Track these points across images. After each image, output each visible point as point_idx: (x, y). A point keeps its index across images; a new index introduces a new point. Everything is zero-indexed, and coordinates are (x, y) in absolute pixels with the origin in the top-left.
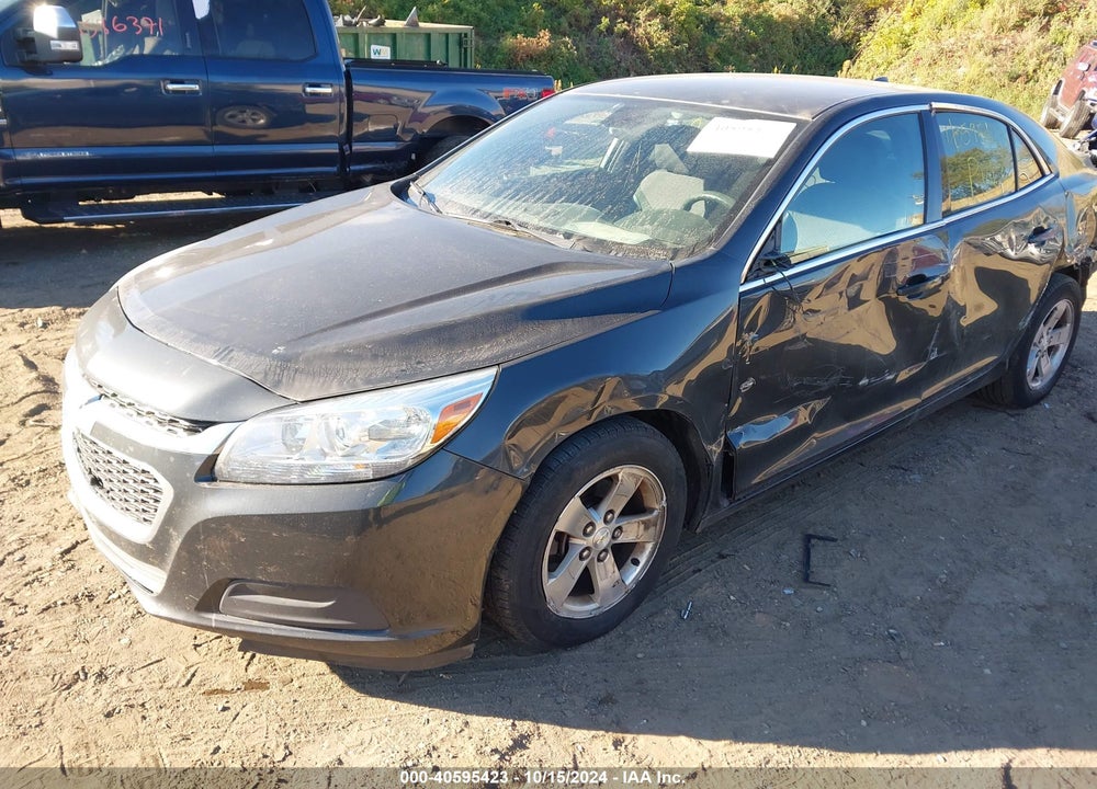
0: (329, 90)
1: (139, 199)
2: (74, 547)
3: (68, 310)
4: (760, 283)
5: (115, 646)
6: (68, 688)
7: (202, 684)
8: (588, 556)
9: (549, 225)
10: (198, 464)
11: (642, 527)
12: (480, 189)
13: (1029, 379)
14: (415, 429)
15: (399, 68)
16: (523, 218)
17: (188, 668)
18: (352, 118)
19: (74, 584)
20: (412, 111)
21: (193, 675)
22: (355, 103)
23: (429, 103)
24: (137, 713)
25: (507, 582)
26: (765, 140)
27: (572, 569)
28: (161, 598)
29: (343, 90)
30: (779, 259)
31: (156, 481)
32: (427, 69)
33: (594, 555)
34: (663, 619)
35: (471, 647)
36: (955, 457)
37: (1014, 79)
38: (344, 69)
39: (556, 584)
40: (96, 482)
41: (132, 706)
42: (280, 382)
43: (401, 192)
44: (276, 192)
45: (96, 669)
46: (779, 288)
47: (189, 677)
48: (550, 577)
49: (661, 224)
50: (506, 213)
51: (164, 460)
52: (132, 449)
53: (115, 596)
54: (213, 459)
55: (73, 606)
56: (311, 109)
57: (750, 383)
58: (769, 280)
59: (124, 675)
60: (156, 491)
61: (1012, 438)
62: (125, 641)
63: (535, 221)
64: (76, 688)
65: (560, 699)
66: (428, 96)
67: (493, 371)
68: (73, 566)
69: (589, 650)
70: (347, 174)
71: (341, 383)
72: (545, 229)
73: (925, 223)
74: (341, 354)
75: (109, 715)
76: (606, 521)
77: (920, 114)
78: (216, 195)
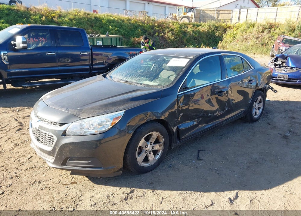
0: (87, 53)
1: (40, 81)
2: (31, 157)
3: (24, 107)
4: (182, 92)
5: (42, 176)
6: (32, 185)
7: (62, 183)
8: (147, 152)
9: (137, 82)
10: (62, 132)
11: (159, 146)
12: (122, 75)
13: (254, 115)
14: (108, 123)
15: (104, 47)
16: (132, 81)
17: (59, 180)
18: (93, 60)
19: (32, 165)
20: (107, 57)
21: (60, 181)
22: (93, 56)
23: (112, 56)
24: (48, 189)
25: (128, 157)
26: (183, 63)
27: (143, 155)
28: (53, 163)
29: (90, 53)
30: (186, 88)
31: (53, 137)
32: (111, 47)
33: (148, 152)
34: (165, 168)
35: (121, 172)
36: (235, 133)
37: (262, 45)
38: (90, 48)
39: (140, 159)
40: (38, 140)
41: (47, 188)
42: (79, 114)
43: (105, 76)
44: (74, 78)
45: (38, 181)
46: (186, 94)
47: (59, 182)
48: (138, 156)
49: (161, 81)
50: (128, 80)
51: (55, 132)
52: (48, 130)
53: (41, 167)
54: (65, 131)
55: (32, 169)
56: (82, 58)
57: (182, 114)
58: (184, 92)
59: (45, 182)
60: (53, 139)
61: (250, 129)
62: (44, 175)
63: (134, 81)
64: (34, 185)
65: (141, 183)
66: (111, 54)
67: (124, 111)
68: (31, 161)
69: (147, 174)
70: (92, 73)
71: (92, 114)
72: (136, 83)
73: (222, 79)
74: (92, 109)
75: (42, 189)
76: (150, 145)
77: (219, 56)
78: (59, 79)
